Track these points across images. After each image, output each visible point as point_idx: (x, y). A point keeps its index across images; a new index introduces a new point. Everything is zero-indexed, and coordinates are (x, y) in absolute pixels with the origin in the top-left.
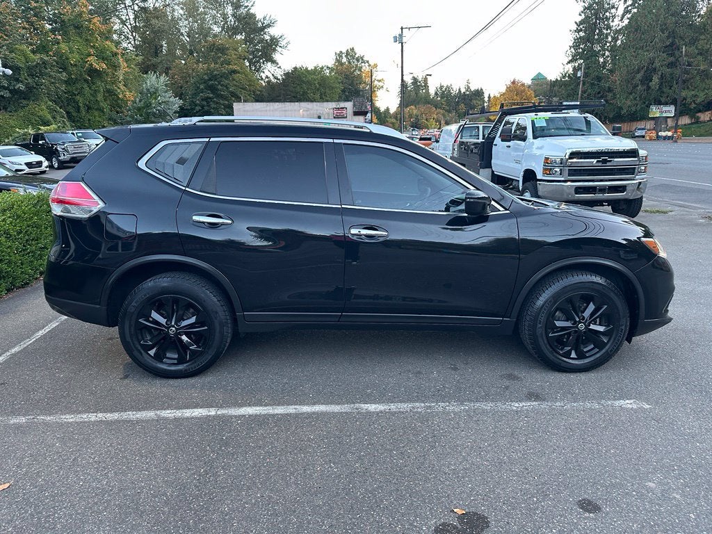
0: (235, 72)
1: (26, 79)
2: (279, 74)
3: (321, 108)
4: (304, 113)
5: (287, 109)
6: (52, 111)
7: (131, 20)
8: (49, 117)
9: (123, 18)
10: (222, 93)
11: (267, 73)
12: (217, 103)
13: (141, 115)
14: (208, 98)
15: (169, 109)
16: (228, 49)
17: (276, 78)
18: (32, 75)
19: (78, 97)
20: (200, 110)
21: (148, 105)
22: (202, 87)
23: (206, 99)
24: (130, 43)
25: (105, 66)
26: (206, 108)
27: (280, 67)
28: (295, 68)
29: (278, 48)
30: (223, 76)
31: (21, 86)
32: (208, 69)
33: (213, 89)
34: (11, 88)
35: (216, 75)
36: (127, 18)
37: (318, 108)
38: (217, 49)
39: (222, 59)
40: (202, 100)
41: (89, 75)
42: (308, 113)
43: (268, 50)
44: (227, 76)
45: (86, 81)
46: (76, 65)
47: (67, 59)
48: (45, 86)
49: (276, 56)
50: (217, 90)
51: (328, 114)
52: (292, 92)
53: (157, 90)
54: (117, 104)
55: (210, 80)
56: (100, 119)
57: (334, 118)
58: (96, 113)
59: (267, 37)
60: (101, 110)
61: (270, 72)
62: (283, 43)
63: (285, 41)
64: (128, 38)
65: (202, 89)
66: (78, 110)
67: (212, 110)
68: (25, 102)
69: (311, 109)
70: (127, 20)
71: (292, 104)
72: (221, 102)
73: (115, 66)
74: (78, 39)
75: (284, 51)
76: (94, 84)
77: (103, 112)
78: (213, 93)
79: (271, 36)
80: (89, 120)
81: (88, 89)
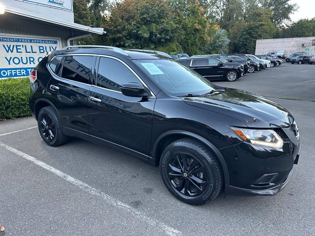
0: (262, 25)
1: (170, 35)
2: (290, 24)
3: (305, 40)
4: (295, 43)
5: (285, 41)
6: (177, 46)
7: (222, 6)
8: (176, 49)
9: (218, 6)
10: (254, 35)
11: (283, 24)
12: (251, 40)
13: (211, 47)
14: (247, 38)
15: (224, 44)
16: (262, 14)
17: (287, 26)
18: (172, 33)
19: (189, 40)
20: (242, 44)
21: (215, 43)
22: (245, 33)
23: (246, 39)
24: (219, 16)
25: (200, 27)
26: (245, 43)
27: (291, 21)
28: (301, 20)
29: (292, 11)
30: (257, 27)
31: (168, 37)
32: (249, 25)
33: (250, 34)
34: (165, 38)
35: (252, 27)
36: (220, 5)
37: (303, 40)
38: (256, 15)
39: (258, 19)
40: (244, 39)
41: (194, 31)
42: (297, 43)
43: (286, 12)
44: (258, 27)
45: (193, 34)
46: (190, 28)
47: (187, 25)
48: (176, 37)
49: (290, 15)
50: (252, 34)
51: (309, 43)
52: (295, 33)
53: (220, 35)
54: (203, 43)
55: (249, 29)
56: (195, 49)
57: (313, 45)
58: (195, 47)
59: (286, 6)
60: (197, 45)
61: (285, 23)
62: (295, 8)
63: (297, 7)
64: (219, 14)
65: (245, 34)
66: (188, 46)
67: (248, 44)
68: (169, 43)
69: (299, 41)
70: (220, 6)
71: (288, 39)
72: (253, 39)
73: (205, 27)
74: (193, 17)
75: (295, 12)
76: (195, 34)
77: (197, 46)
78: (249, 35)
79: (289, 5)
80: (192, 49)
81: (193, 37)
